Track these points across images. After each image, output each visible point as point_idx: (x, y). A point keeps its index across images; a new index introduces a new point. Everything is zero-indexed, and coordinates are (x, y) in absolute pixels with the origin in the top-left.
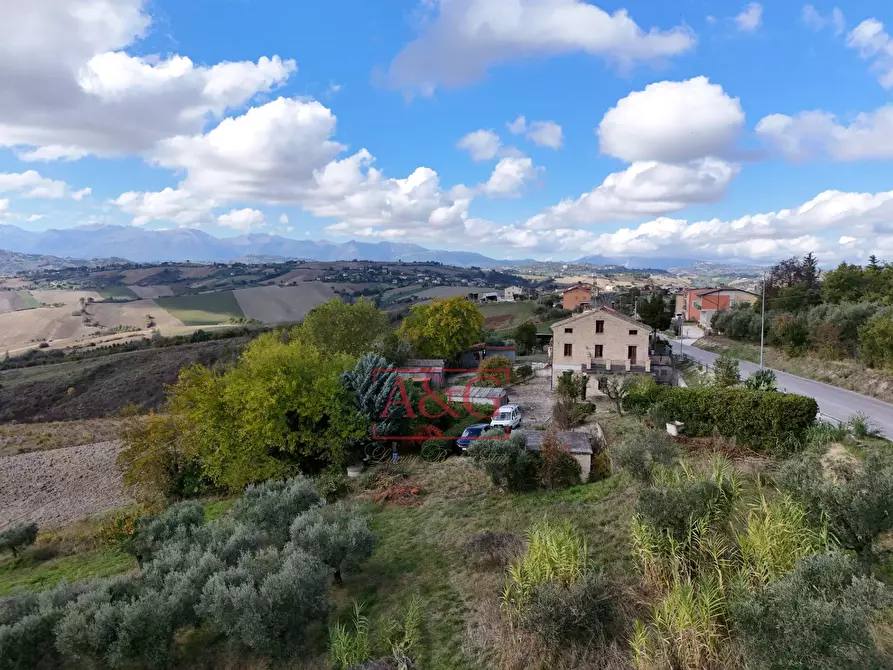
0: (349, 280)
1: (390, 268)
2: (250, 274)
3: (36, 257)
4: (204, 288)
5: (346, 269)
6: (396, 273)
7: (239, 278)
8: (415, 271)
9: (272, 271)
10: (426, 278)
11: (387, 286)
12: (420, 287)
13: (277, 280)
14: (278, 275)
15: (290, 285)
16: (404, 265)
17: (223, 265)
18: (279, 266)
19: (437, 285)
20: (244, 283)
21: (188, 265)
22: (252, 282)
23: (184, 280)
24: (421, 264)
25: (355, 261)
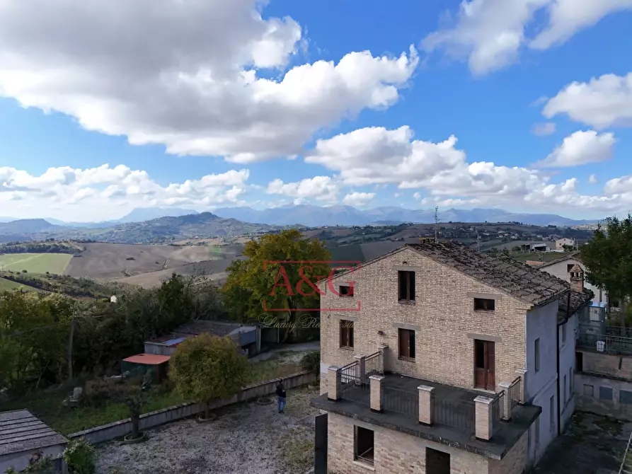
0: (443, 236)
1: (477, 227)
2: (375, 233)
3: (257, 225)
4: (345, 243)
5: (443, 229)
6: (481, 232)
7: (367, 236)
8: (498, 229)
9: (389, 231)
10: (506, 235)
11: (473, 241)
12: (500, 241)
13: (392, 237)
14: (394, 234)
15: (399, 240)
16: (490, 225)
17: (358, 227)
18: (395, 228)
19: (514, 240)
20: (370, 240)
21: (338, 228)
22: (375, 238)
23: (333, 238)
24: (503, 224)
25: (450, 222)
